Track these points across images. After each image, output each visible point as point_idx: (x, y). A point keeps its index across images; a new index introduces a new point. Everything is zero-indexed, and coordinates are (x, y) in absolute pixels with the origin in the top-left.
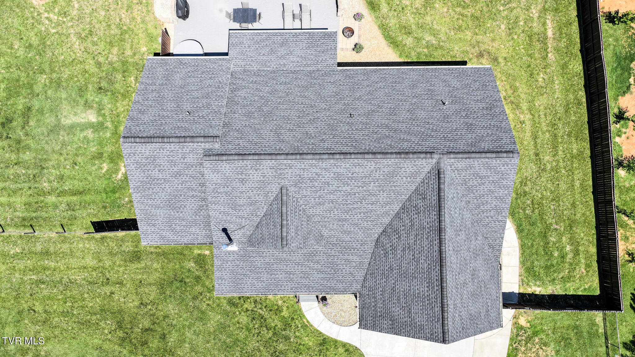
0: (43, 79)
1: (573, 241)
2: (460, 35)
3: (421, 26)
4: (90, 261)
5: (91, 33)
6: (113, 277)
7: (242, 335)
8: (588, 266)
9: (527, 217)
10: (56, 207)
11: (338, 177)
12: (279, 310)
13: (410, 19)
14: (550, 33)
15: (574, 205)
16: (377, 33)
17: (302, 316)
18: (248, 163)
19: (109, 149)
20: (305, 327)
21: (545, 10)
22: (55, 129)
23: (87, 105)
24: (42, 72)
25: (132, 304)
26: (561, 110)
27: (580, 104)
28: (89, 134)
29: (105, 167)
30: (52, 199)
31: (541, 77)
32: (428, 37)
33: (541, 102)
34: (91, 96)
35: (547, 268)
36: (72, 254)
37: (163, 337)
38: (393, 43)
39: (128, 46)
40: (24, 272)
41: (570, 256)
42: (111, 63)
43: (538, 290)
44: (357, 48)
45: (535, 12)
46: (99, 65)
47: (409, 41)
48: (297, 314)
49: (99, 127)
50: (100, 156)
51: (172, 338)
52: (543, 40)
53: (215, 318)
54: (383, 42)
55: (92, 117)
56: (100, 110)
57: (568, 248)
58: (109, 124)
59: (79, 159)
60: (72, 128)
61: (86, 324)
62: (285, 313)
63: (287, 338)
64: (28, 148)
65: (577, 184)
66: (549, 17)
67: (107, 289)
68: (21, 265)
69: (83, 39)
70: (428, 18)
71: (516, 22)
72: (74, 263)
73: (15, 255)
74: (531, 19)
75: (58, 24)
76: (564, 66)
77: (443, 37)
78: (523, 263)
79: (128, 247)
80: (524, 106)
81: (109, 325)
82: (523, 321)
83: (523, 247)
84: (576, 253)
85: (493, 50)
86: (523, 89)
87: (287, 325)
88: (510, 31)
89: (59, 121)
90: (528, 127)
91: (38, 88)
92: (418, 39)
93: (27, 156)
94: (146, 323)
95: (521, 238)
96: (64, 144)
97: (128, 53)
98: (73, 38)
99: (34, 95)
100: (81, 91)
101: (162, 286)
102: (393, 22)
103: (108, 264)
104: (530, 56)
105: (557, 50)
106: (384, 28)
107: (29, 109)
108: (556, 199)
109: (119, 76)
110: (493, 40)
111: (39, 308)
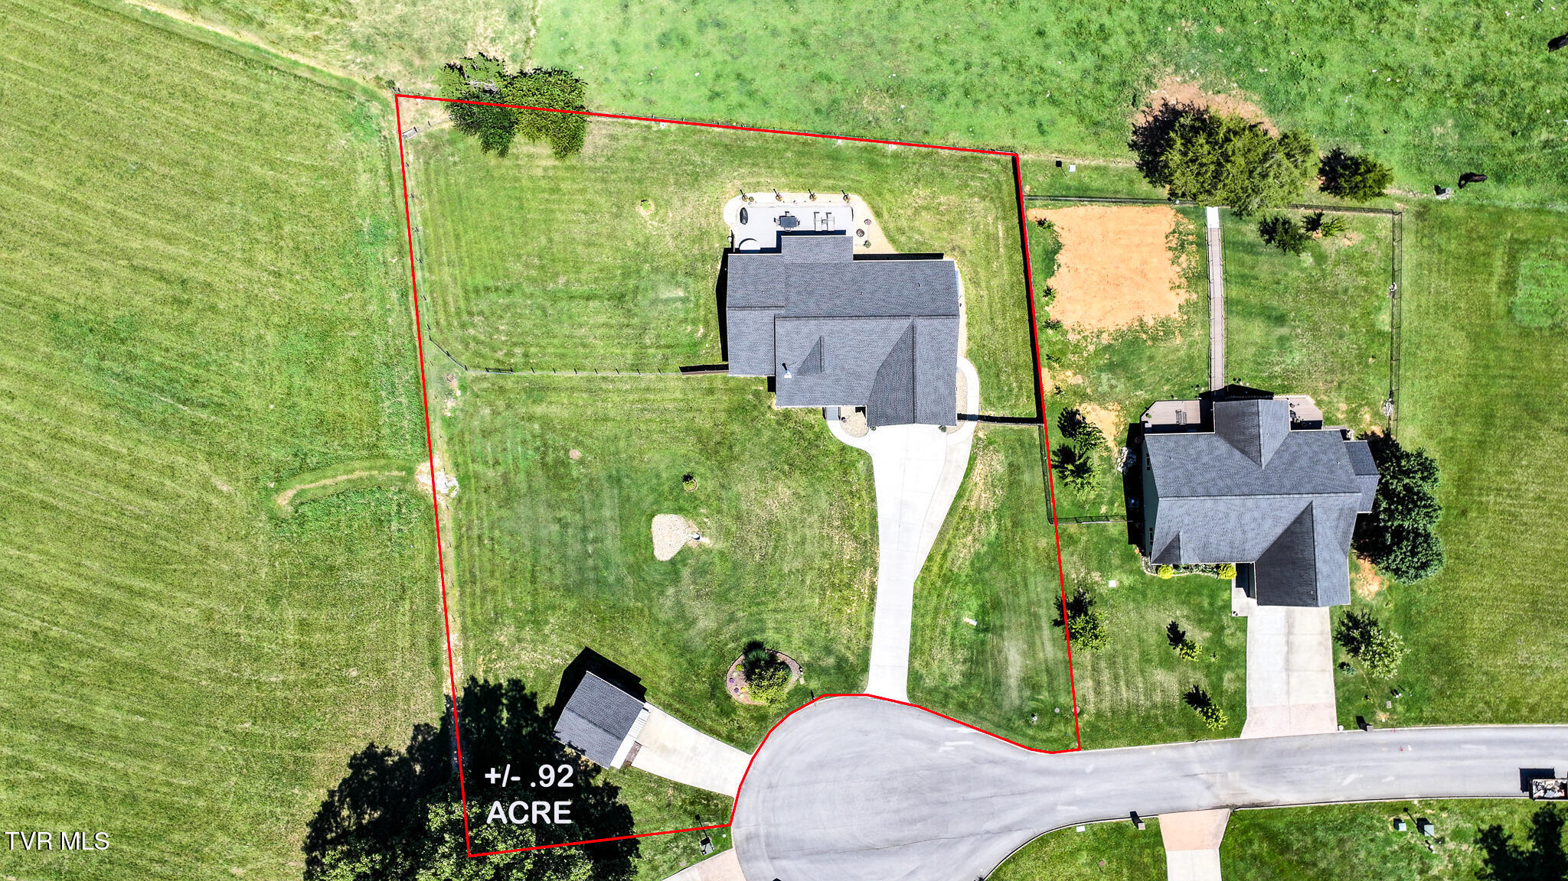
0: (647, 267)
1: (1017, 380)
2: (940, 235)
3: (911, 228)
4: (678, 395)
5: (680, 234)
6: (695, 405)
7: (786, 446)
8: (1028, 397)
9: (986, 362)
10: (654, 356)
11: (854, 331)
12: (812, 427)
13: (904, 223)
14: (1001, 234)
15: (1018, 354)
16: (881, 233)
17: (828, 431)
18: (802, 322)
19: (692, 315)
20: (830, 438)
21: (997, 218)
22: (654, 302)
23: (678, 285)
24: (646, 261)
25: (708, 425)
26: (1008, 288)
27: (1020, 283)
28: (679, 305)
29: (689, 328)
30: (651, 351)
31: (995, 265)
32: (917, 236)
33: (995, 282)
34: (680, 278)
35: (999, 398)
36: (666, 389)
37: (730, 447)
38: (893, 240)
39: (705, 243)
40: (632, 402)
41: (1016, 390)
42: (694, 255)
43: (992, 414)
44: (867, 244)
45: (990, 219)
46: (686, 256)
47: (903, 239)
48: (825, 429)
49: (685, 300)
50: (685, 320)
51: (737, 449)
52: (997, 239)
53: (767, 434)
54: (885, 240)
55: (681, 293)
56: (686, 288)
57: (1014, 385)
58: (692, 298)
59: (671, 323)
60: (666, 301)
61: (675, 439)
62: (817, 429)
63: (818, 446)
64: (636, 315)
65: (1020, 339)
66: (1000, 223)
67: (690, 415)
68: (631, 398)
69: (675, 238)
70: (917, 223)
71: (978, 226)
72: (667, 395)
73: (627, 391)
74: (988, 224)
75: (658, 228)
76: (1010, 257)
77: (927, 236)
78: (982, 394)
79: (705, 385)
80: (983, 285)
81: (692, 440)
82: (981, 434)
83: (982, 383)
84: (1020, 388)
85: (962, 246)
86: (982, 273)
87: (818, 437)
88: (974, 232)
89: (658, 296)
90: (986, 299)
91: (643, 274)
92: (910, 238)
93: (635, 321)
94: (718, 438)
95: (980, 377)
96: (661, 313)
97: (706, 248)
98: (668, 238)
99: (641, 278)
100: (674, 275)
101: (729, 412)
102: (892, 226)
103: (690, 397)
104: (987, 249)
105: (1006, 246)
106: (886, 230)
107: (637, 287)
108: (1006, 350)
109: (700, 265)
110: (963, 238)
111: (643, 427)
